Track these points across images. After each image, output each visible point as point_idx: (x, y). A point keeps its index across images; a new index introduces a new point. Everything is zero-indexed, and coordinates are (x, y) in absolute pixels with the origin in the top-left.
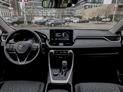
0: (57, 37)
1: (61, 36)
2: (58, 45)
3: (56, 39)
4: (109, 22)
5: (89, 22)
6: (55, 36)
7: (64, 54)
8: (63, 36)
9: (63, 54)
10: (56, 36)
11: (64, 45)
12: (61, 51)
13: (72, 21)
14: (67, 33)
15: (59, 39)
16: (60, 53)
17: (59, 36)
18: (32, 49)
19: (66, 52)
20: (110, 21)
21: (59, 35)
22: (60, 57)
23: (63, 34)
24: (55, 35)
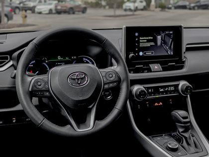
0: (144, 49)
1: (153, 44)
2: (150, 70)
3: (141, 54)
4: (142, 10)
5: (89, 11)
6: (139, 44)
7: (171, 92)
8: (159, 43)
9: (166, 92)
10: (141, 45)
11: (164, 69)
12: (162, 87)
13: (32, 9)
14: (169, 35)
15: (149, 53)
16: (159, 93)
17: (149, 44)
18: (104, 84)
19: (172, 88)
20: (144, 9)
21: (149, 41)
22: (156, 104)
23: (159, 38)
24: (139, 42)
